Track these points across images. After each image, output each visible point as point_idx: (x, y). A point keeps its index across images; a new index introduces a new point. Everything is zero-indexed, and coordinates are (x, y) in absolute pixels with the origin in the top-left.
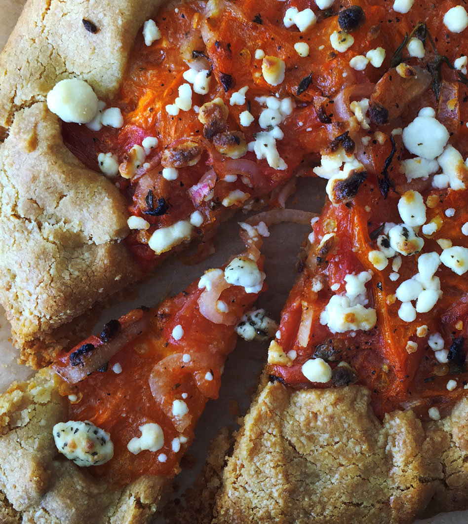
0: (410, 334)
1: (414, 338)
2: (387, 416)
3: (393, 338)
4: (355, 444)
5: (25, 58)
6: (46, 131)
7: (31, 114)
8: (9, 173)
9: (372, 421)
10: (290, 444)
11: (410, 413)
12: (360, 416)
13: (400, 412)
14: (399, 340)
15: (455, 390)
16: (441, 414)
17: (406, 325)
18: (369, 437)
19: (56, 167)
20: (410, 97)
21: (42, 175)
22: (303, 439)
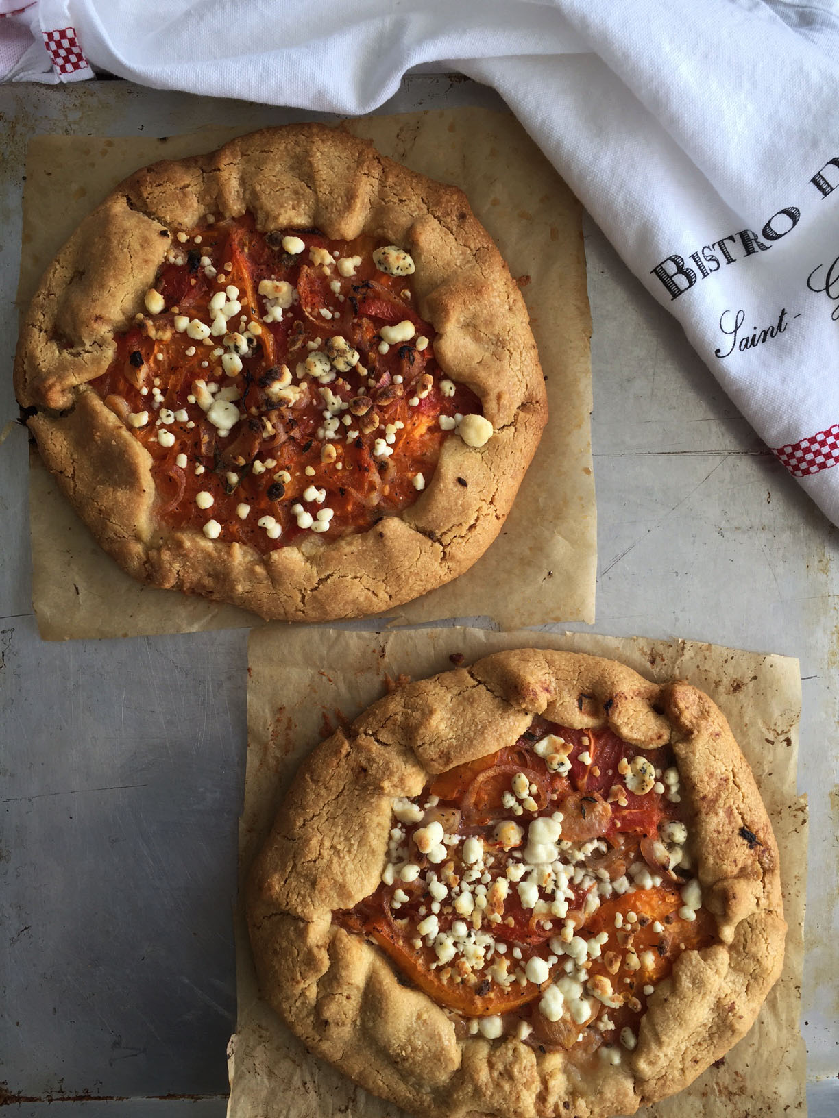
0: (230, 277)
1: (227, 273)
2: (244, 212)
3: (242, 273)
4: (265, 190)
5: (509, 461)
6: (491, 405)
7: (503, 419)
8: (516, 379)
9: (254, 207)
10: (310, 187)
11: (227, 215)
12: (261, 208)
13: (234, 215)
14: (237, 271)
15: (196, 236)
16: (206, 219)
17: (233, 282)
18: (255, 195)
19: (484, 381)
20: (236, 443)
21: (493, 376)
22: (302, 192)
